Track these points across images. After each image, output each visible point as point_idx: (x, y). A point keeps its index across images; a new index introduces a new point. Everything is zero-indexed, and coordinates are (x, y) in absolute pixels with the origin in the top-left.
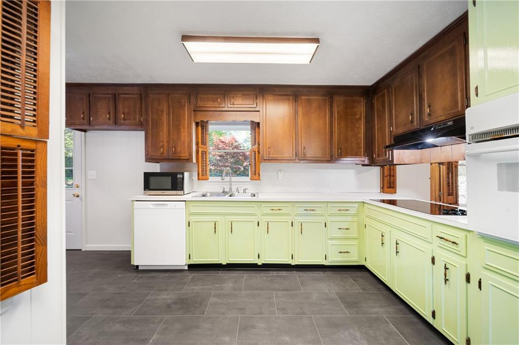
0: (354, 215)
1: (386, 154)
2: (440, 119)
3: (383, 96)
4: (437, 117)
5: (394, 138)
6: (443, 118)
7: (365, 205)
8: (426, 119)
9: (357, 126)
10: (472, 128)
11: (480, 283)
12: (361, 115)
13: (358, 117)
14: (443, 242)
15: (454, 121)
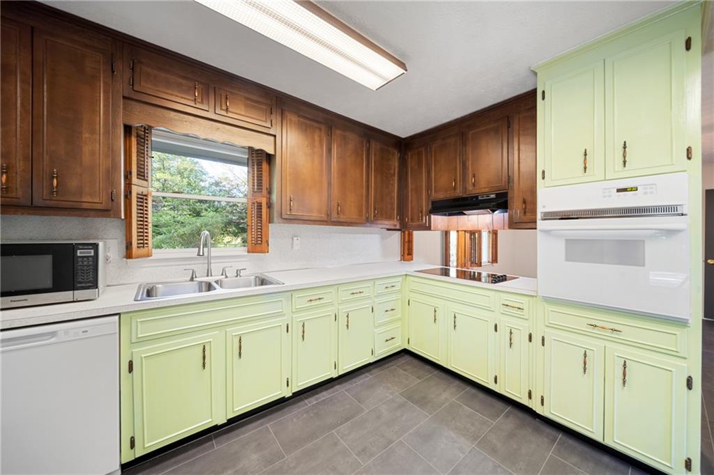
0: (399, 291)
1: (422, 219)
2: (484, 190)
3: (419, 154)
4: (480, 188)
5: (432, 202)
6: (487, 190)
7: (408, 277)
8: (471, 188)
9: (391, 182)
10: (544, 207)
11: (543, 340)
12: (395, 170)
13: (392, 172)
14: (507, 309)
15: (497, 194)
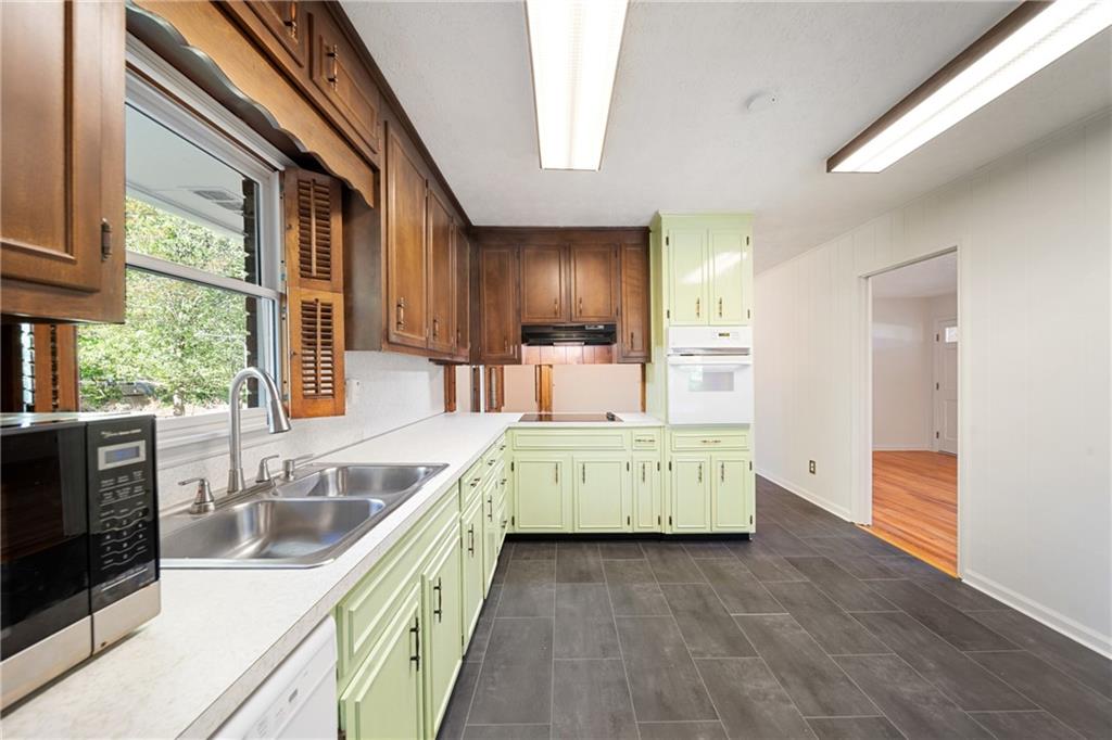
2: (591, 319)
4: (588, 317)
5: (525, 327)
6: (595, 320)
8: (577, 315)
11: (670, 465)
14: (639, 445)
15: (605, 326)
